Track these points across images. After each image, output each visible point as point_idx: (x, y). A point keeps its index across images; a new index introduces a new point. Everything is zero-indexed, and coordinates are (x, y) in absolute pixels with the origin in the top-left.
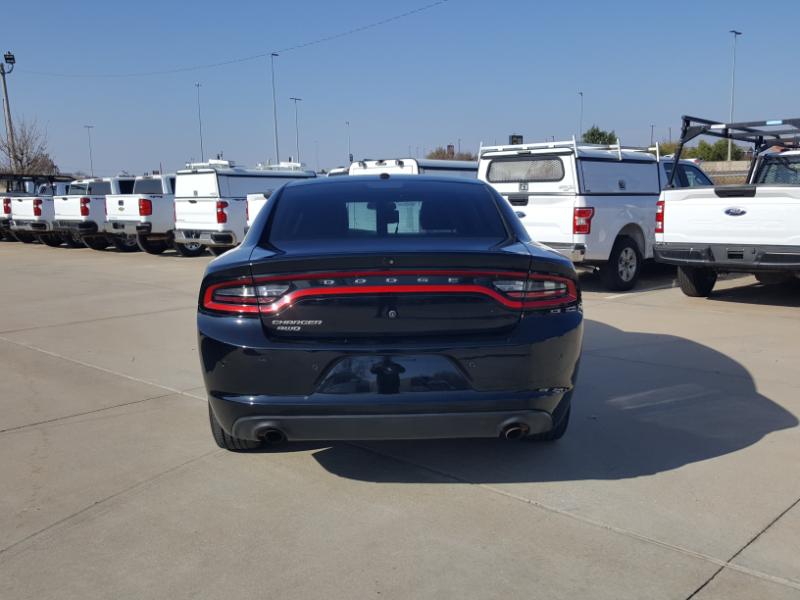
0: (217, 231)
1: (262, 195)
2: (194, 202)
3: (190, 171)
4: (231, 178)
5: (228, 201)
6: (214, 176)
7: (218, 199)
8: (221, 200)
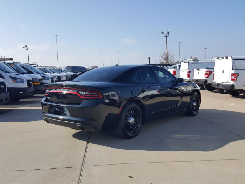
0: (187, 80)
1: (196, 69)
2: (183, 71)
3: (183, 62)
4: (193, 64)
5: (191, 71)
6: (188, 63)
7: (188, 70)
8: (189, 71)
